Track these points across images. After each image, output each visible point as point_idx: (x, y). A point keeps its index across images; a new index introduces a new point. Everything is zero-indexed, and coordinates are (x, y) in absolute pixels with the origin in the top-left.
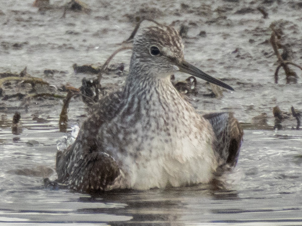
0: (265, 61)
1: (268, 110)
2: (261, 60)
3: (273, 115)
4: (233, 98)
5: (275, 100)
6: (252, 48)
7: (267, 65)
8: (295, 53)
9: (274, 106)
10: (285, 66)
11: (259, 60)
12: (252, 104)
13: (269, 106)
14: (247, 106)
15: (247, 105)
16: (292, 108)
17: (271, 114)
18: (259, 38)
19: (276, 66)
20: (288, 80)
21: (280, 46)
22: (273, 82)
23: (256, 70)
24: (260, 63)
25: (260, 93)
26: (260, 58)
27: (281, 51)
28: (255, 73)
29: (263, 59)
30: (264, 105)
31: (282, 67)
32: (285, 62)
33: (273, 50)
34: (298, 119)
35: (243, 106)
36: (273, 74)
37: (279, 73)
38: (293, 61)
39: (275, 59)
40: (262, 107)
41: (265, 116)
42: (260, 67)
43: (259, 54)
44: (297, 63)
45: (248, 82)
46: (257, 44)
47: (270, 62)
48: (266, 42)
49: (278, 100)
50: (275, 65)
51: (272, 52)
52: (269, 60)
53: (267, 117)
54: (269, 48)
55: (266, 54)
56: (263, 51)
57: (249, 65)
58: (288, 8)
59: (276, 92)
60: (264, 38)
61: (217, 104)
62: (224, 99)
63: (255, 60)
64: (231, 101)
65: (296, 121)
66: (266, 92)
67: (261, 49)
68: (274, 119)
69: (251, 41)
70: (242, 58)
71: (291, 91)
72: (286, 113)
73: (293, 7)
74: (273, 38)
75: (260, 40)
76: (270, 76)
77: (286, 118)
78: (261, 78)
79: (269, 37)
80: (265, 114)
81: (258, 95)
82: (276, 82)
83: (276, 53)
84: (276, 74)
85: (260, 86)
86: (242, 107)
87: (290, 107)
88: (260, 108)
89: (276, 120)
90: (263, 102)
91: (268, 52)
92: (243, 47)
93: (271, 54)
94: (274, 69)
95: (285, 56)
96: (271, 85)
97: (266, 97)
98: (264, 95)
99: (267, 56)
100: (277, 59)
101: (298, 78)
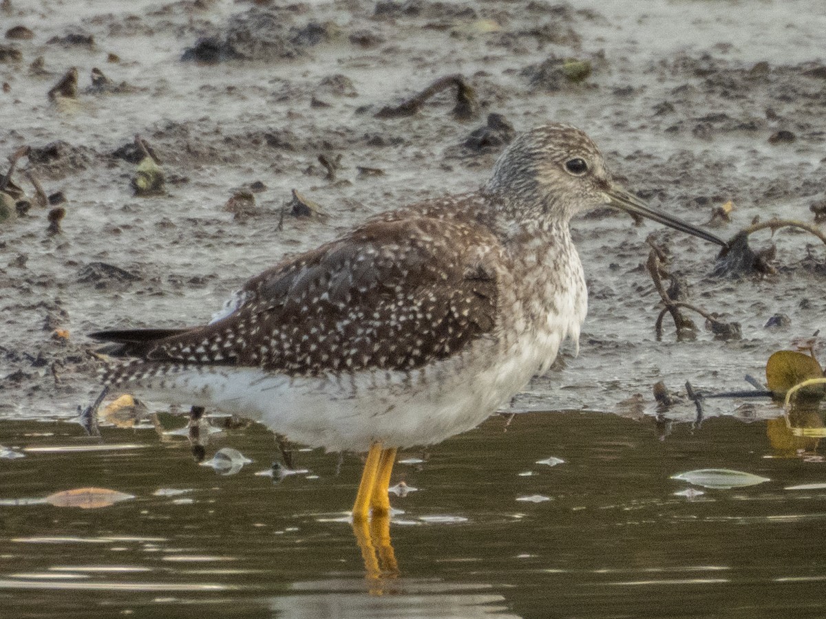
0: (640, 302)
1: (645, 389)
2: (632, 300)
3: (654, 398)
4: (582, 368)
5: (656, 371)
6: (615, 279)
7: (642, 310)
8: (691, 286)
9: (655, 381)
10: (673, 310)
11: (628, 301)
12: (616, 379)
13: (646, 382)
14: (608, 383)
15: (608, 380)
16: (688, 385)
17: (651, 396)
18: (627, 261)
19: (659, 311)
20: (680, 336)
21: (665, 276)
22: (653, 339)
23: (623, 318)
24: (629, 305)
25: (630, 359)
26: (630, 297)
27: (666, 284)
28: (620, 324)
29: (636, 297)
30: (638, 381)
31: (668, 312)
32: (674, 302)
33: (653, 283)
34: (697, 404)
35: (601, 382)
36: (653, 324)
37: (663, 324)
38: (688, 301)
39: (656, 298)
40: (633, 383)
41: (640, 399)
42: (630, 313)
43: (628, 291)
44: (696, 304)
45: (609, 339)
46: (623, 271)
47: (648, 304)
48: (640, 268)
49: (663, 372)
50: (656, 308)
51: (650, 286)
52: (644, 300)
53: (643, 402)
54: (645, 279)
55: (640, 289)
56: (634, 285)
57: (610, 309)
58: (680, 207)
59: (658, 356)
60: (637, 262)
61: (554, 379)
62: (566, 371)
63: (620, 300)
64: (578, 374)
65: (695, 407)
66: (641, 357)
67: (630, 281)
68: (656, 404)
69: (614, 267)
70: (598, 298)
71: (686, 355)
72: (676, 394)
73: (688, 205)
74: (651, 260)
75: (629, 264)
76: (647, 328)
77: (676, 402)
78: (631, 332)
79: (645, 259)
80: (639, 395)
81: (626, 363)
82: (659, 339)
83: (659, 287)
84: (658, 326)
85: (630, 346)
86: (599, 384)
87: (683, 382)
88: (630, 385)
89: (660, 406)
90: (635, 374)
91: (644, 286)
92: (600, 279)
93: (649, 290)
94: (655, 316)
95: (674, 292)
96: (649, 345)
97: (641, 366)
98: (638, 363)
99: (642, 293)
100: (661, 299)
101: (698, 331)
